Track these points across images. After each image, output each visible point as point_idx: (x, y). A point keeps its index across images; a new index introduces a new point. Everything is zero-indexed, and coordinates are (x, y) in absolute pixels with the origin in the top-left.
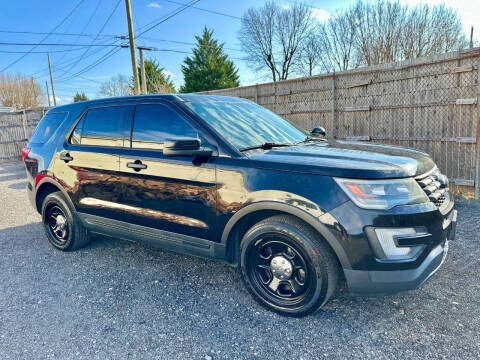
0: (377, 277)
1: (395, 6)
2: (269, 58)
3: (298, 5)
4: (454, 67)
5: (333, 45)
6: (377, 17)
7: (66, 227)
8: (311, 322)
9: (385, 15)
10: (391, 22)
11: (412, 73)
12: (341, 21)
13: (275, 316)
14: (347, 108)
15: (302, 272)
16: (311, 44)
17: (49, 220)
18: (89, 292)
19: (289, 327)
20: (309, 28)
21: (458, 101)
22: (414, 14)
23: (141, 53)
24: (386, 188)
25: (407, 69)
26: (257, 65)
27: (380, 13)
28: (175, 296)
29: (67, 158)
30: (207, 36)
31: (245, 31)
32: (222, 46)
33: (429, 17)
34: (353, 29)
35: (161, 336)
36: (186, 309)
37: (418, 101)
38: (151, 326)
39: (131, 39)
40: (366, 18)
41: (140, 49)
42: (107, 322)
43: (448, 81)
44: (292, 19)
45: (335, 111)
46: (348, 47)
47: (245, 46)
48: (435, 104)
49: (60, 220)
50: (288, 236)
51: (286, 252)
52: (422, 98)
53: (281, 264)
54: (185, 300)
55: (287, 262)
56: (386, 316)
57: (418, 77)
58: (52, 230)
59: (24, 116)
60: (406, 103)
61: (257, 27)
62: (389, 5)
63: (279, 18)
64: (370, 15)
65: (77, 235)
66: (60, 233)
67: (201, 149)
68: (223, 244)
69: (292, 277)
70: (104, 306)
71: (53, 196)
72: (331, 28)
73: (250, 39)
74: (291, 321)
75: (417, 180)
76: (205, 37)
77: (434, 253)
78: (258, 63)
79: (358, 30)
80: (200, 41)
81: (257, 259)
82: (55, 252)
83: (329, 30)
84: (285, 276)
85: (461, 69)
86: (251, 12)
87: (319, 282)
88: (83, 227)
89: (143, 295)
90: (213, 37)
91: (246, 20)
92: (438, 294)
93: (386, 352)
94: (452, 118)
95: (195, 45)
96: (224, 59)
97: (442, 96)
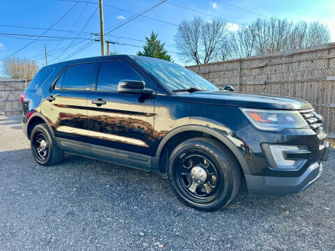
0: (270, 181)
1: (283, 22)
2: (195, 54)
3: (216, 19)
4: (325, 54)
5: (239, 47)
6: (271, 30)
7: (47, 149)
8: (219, 216)
9: (276, 29)
10: (280, 33)
11: (295, 59)
12: (246, 32)
13: (193, 210)
14: (249, 83)
15: (214, 177)
16: (225, 46)
17: (35, 144)
18: (59, 191)
19: (203, 218)
20: (223, 35)
21: (328, 78)
22: (296, 29)
23: (108, 45)
24: (278, 115)
25: (292, 56)
26: (187, 59)
27: (273, 28)
28: (120, 195)
29: (51, 99)
30: (153, 37)
31: (180, 35)
32: (163, 45)
33: (307, 30)
34: (254, 37)
35: (108, 219)
36: (128, 203)
37: (299, 78)
38: (102, 213)
39: (102, 35)
40: (263, 30)
41: (108, 42)
42: (70, 208)
43: (321, 64)
44: (211, 28)
45: (240, 84)
46: (250, 49)
47: (179, 46)
48: (311, 80)
49: (43, 143)
50: (205, 151)
51: (203, 163)
52: (302, 76)
53: (199, 172)
54: (128, 198)
55: (203, 170)
56: (276, 214)
57: (299, 62)
58: (37, 151)
59: (26, 84)
60: (291, 79)
61: (188, 34)
62: (279, 22)
63: (203, 27)
64: (266, 29)
65: (54, 154)
66: (42, 153)
67: (145, 89)
68: (157, 158)
69: (206, 182)
70: (69, 200)
71: (39, 126)
72: (238, 35)
73: (183, 41)
74: (204, 215)
75: (301, 113)
76: (152, 38)
77: (313, 167)
78: (187, 58)
79: (257, 38)
80: (149, 41)
81: (181, 169)
82: (38, 166)
83: (237, 38)
84: (201, 181)
85: (330, 56)
86: (184, 23)
87: (226, 184)
88: (58, 148)
89: (97, 193)
90: (158, 39)
91: (180, 28)
92: (315, 202)
93: (275, 237)
94: (323, 90)
95: (145, 44)
96: (165, 53)
97: (316, 75)
